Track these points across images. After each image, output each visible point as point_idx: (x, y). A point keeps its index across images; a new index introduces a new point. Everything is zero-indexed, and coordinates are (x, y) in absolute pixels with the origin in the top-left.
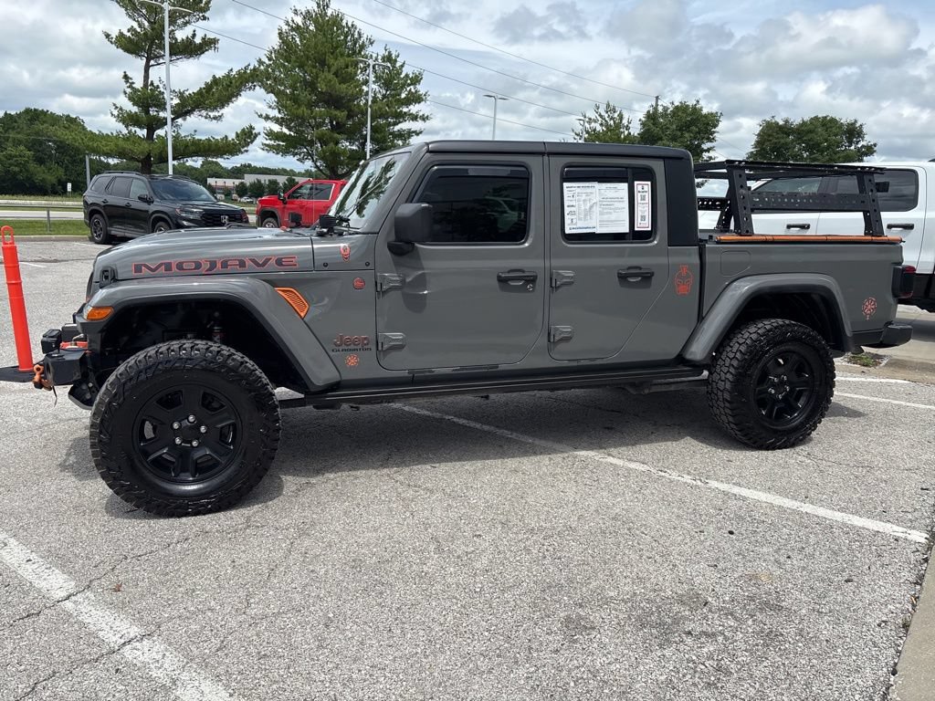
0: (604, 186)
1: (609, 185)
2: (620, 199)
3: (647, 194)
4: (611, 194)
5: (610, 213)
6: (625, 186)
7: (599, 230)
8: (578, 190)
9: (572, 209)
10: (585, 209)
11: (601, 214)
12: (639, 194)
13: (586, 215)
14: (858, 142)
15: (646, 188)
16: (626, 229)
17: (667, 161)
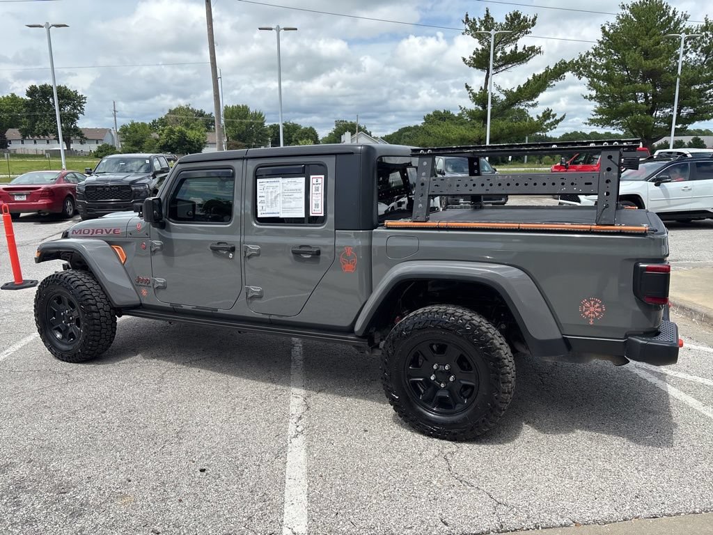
0: (286, 180)
1: (290, 179)
2: (298, 190)
3: (320, 186)
4: (292, 186)
5: (291, 202)
6: (303, 180)
7: (282, 215)
8: (267, 184)
9: (263, 199)
10: (271, 199)
11: (284, 202)
12: (314, 186)
13: (272, 203)
15: (320, 181)
16: (302, 215)
17: (338, 156)
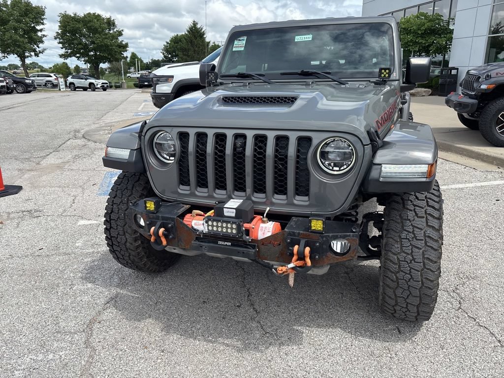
14: (113, 29)
